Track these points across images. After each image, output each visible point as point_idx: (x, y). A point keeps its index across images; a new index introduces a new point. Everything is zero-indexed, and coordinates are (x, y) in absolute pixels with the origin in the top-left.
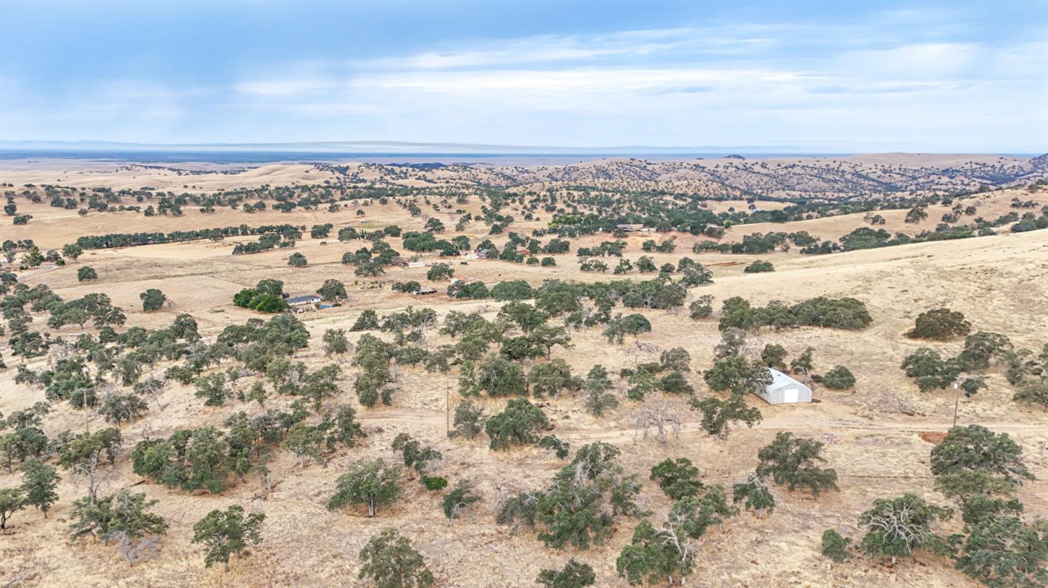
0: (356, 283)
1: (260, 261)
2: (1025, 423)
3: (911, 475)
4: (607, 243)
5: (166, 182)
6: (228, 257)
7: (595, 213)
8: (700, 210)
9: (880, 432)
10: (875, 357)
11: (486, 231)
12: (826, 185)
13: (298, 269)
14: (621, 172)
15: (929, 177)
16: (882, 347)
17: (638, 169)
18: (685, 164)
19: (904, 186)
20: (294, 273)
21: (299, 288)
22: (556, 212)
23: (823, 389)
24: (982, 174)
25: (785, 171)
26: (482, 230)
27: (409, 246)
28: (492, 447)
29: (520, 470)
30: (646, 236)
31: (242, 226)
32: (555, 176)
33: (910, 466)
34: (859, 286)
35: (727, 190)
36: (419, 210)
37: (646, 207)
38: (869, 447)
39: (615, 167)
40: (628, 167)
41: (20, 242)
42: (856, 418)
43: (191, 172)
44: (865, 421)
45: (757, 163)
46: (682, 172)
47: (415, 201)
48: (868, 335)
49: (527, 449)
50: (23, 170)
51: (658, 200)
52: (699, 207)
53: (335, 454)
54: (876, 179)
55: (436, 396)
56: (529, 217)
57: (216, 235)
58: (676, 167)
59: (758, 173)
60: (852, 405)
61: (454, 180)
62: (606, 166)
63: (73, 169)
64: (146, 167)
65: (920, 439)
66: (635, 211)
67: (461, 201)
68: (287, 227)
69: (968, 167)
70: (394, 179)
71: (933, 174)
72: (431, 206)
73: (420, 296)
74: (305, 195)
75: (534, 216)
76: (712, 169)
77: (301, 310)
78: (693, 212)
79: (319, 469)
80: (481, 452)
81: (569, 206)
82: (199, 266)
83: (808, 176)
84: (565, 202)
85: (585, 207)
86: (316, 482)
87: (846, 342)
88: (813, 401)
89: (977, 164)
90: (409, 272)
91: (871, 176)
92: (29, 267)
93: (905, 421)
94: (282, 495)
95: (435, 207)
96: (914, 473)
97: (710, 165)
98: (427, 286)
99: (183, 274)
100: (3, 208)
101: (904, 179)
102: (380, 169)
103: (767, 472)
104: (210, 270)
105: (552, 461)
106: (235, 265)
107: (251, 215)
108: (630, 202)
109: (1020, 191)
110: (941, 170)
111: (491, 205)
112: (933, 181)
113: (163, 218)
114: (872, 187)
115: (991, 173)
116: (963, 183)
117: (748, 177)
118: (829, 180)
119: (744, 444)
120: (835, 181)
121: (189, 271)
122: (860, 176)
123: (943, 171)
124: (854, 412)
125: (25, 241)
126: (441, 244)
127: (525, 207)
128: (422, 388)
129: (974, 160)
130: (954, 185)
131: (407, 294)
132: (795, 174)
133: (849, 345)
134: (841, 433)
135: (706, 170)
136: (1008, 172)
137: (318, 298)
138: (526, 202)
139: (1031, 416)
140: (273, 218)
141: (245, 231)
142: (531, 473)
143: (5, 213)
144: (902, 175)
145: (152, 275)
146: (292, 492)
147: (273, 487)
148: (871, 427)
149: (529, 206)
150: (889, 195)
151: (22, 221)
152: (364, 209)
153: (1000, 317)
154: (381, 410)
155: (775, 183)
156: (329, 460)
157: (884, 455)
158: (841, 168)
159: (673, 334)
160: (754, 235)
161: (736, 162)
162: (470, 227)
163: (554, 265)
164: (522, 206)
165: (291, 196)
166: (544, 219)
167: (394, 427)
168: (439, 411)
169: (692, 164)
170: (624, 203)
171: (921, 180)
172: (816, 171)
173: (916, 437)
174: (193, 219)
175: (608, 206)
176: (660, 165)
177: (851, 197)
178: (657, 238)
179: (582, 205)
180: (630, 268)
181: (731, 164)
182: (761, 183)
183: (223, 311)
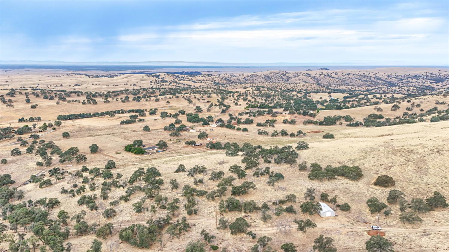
0: (170, 140)
1: (131, 128)
2: (402, 228)
3: (361, 248)
4: (269, 120)
5: (84, 82)
6: (118, 125)
7: (264, 102)
8: (308, 99)
9: (355, 230)
10: (360, 195)
11: (220, 111)
12: (363, 83)
13: (147, 132)
14: (275, 77)
15: (407, 79)
16: (364, 190)
17: (282, 75)
18: (302, 73)
19: (397, 83)
20: (146, 134)
21: (148, 142)
22: (247, 101)
23: (340, 211)
24: (431, 78)
25: (345, 77)
26: (218, 111)
27: (189, 120)
28: (231, 233)
29: (241, 242)
30: (284, 116)
31: (121, 110)
32: (247, 78)
33: (361, 245)
34: (362, 156)
35: (319, 87)
36: (192, 101)
37: (285, 98)
38: (351, 237)
39: (272, 75)
40: (278, 74)
41: (35, 118)
42: (349, 224)
43: (94, 76)
44: (351, 225)
45: (333, 73)
46: (301, 77)
47: (190, 97)
48: (361, 184)
49: (242, 234)
50: (24, 75)
51: (290, 94)
52: (307, 97)
53: (181, 234)
54: (385, 80)
55: (211, 211)
56: (236, 104)
57: (112, 114)
58: (298, 75)
59: (334, 77)
60: (348, 218)
61: (204, 81)
62: (269, 74)
63: (45, 74)
64: (75, 74)
65: (367, 234)
66: (280, 100)
67: (209, 97)
68: (139, 110)
69: (425, 74)
70: (179, 80)
71: (410, 78)
72: (197, 99)
73: (195, 147)
74: (145, 93)
75: (239, 103)
76: (314, 75)
77: (151, 153)
78: (305, 99)
79: (177, 240)
80: (228, 235)
81: (253, 98)
82: (108, 130)
83: (355, 79)
84: (251, 96)
85: (259, 99)
86: (177, 244)
87: (352, 187)
88: (336, 216)
89: (429, 73)
90: (191, 134)
91: (383, 78)
92: (43, 131)
93: (364, 226)
94: (167, 249)
95: (198, 99)
96: (362, 248)
97: (313, 73)
98: (198, 142)
99: (102, 134)
100: (25, 100)
101: (397, 80)
102: (173, 76)
103: (316, 248)
104: (112, 132)
105: (251, 240)
106: (122, 130)
107: (124, 103)
108: (278, 95)
109: (440, 96)
110: (413, 76)
111: (221, 98)
112: (409, 81)
113: (89, 105)
114: (383, 84)
115: (435, 77)
116: (422, 82)
117: (329, 79)
118: (364, 81)
119: (311, 234)
120: (367, 81)
121: (104, 133)
122: (377, 79)
123: (414, 76)
124: (348, 221)
125: (38, 117)
126: (202, 119)
127: (235, 99)
128: (206, 207)
129: (428, 71)
130: (419, 83)
131: (190, 146)
132: (349, 78)
133: (353, 188)
134: (343, 230)
135: (311, 76)
136: (442, 77)
137: (156, 147)
138: (235, 96)
139: (404, 225)
140: (132, 105)
141: (123, 112)
142: (244, 244)
143: (26, 102)
144: (396, 78)
145: (90, 135)
146: (170, 248)
147: (164, 246)
148: (353, 228)
149: (236, 98)
150: (389, 89)
151: (34, 107)
152: (169, 100)
153: (409, 175)
154: (194, 216)
155: (341, 82)
156: (180, 236)
157: (354, 240)
158: (370, 75)
159: (292, 179)
160: (328, 116)
161: (325, 72)
162: (213, 110)
163: (248, 131)
164: (233, 99)
165: (139, 93)
166: (243, 105)
167: (199, 224)
168: (213, 217)
169: (305, 73)
170: (276, 96)
171: (404, 81)
172: (359, 77)
173: (366, 233)
174: (101, 106)
175: (269, 98)
176: (292, 74)
177: (373, 89)
178: (289, 117)
179: (258, 98)
180: (278, 134)
181: (322, 73)
182: (335, 82)
183: (121, 153)
